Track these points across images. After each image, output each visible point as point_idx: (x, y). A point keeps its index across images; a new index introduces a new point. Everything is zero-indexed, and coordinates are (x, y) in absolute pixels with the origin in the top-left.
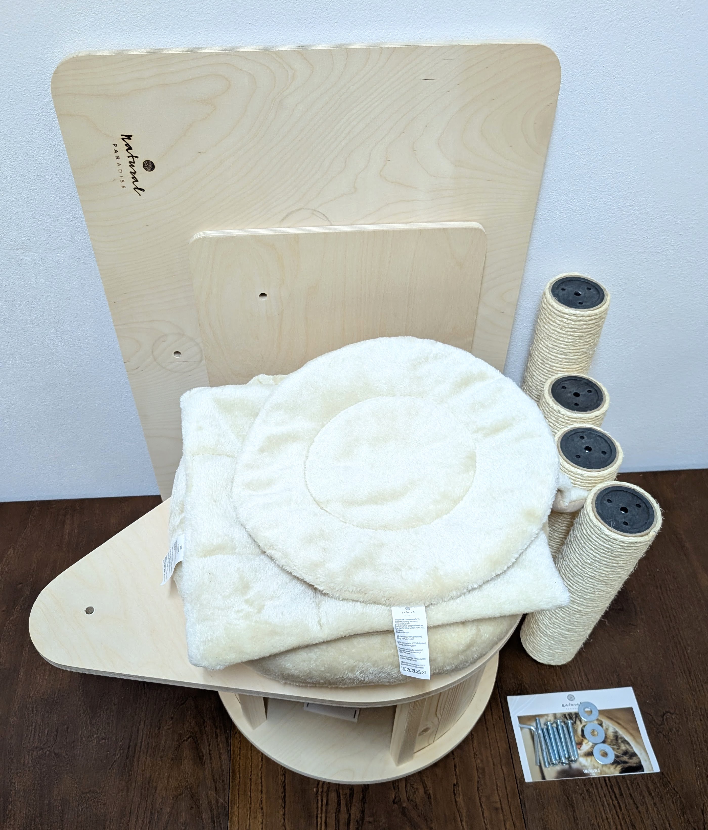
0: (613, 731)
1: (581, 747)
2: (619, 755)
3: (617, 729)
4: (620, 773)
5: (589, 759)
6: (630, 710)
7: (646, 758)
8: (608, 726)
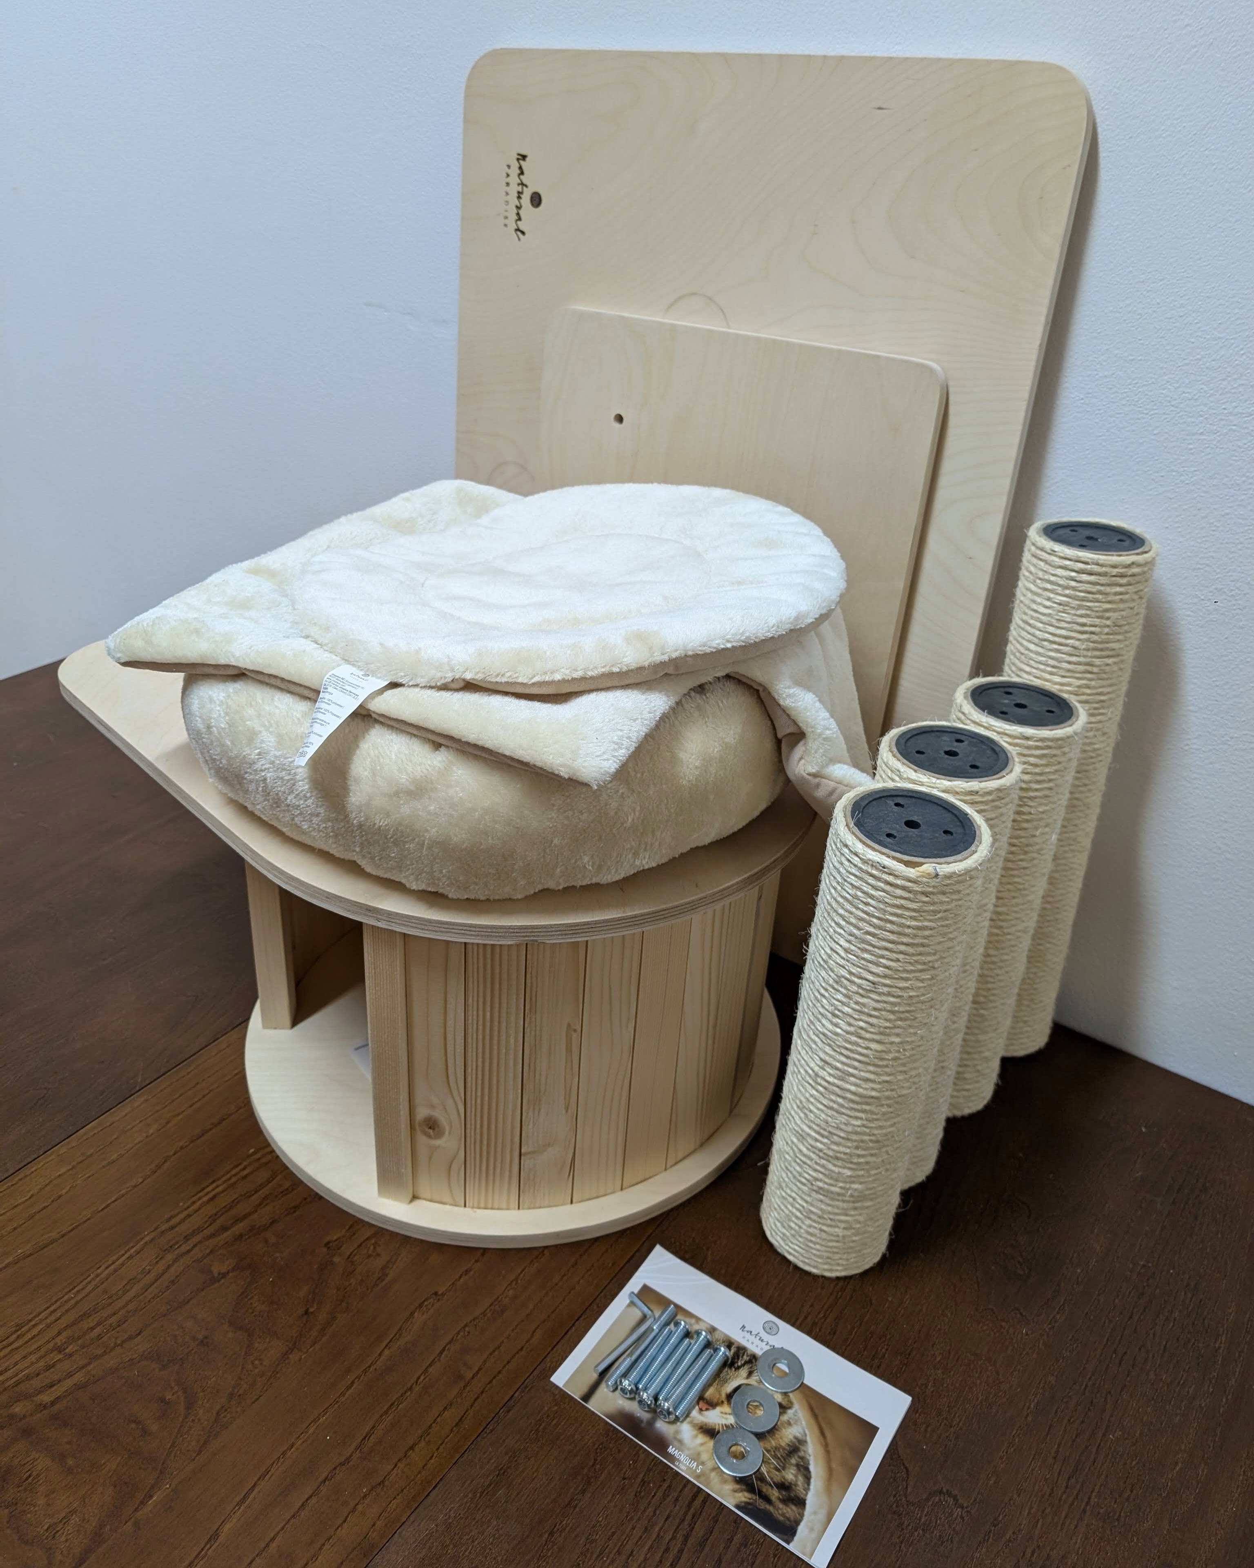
0: (799, 1435)
1: (707, 1409)
2: (768, 1479)
3: (809, 1439)
4: (738, 1507)
5: (701, 1439)
6: (870, 1431)
7: (818, 1527)
8: (797, 1422)
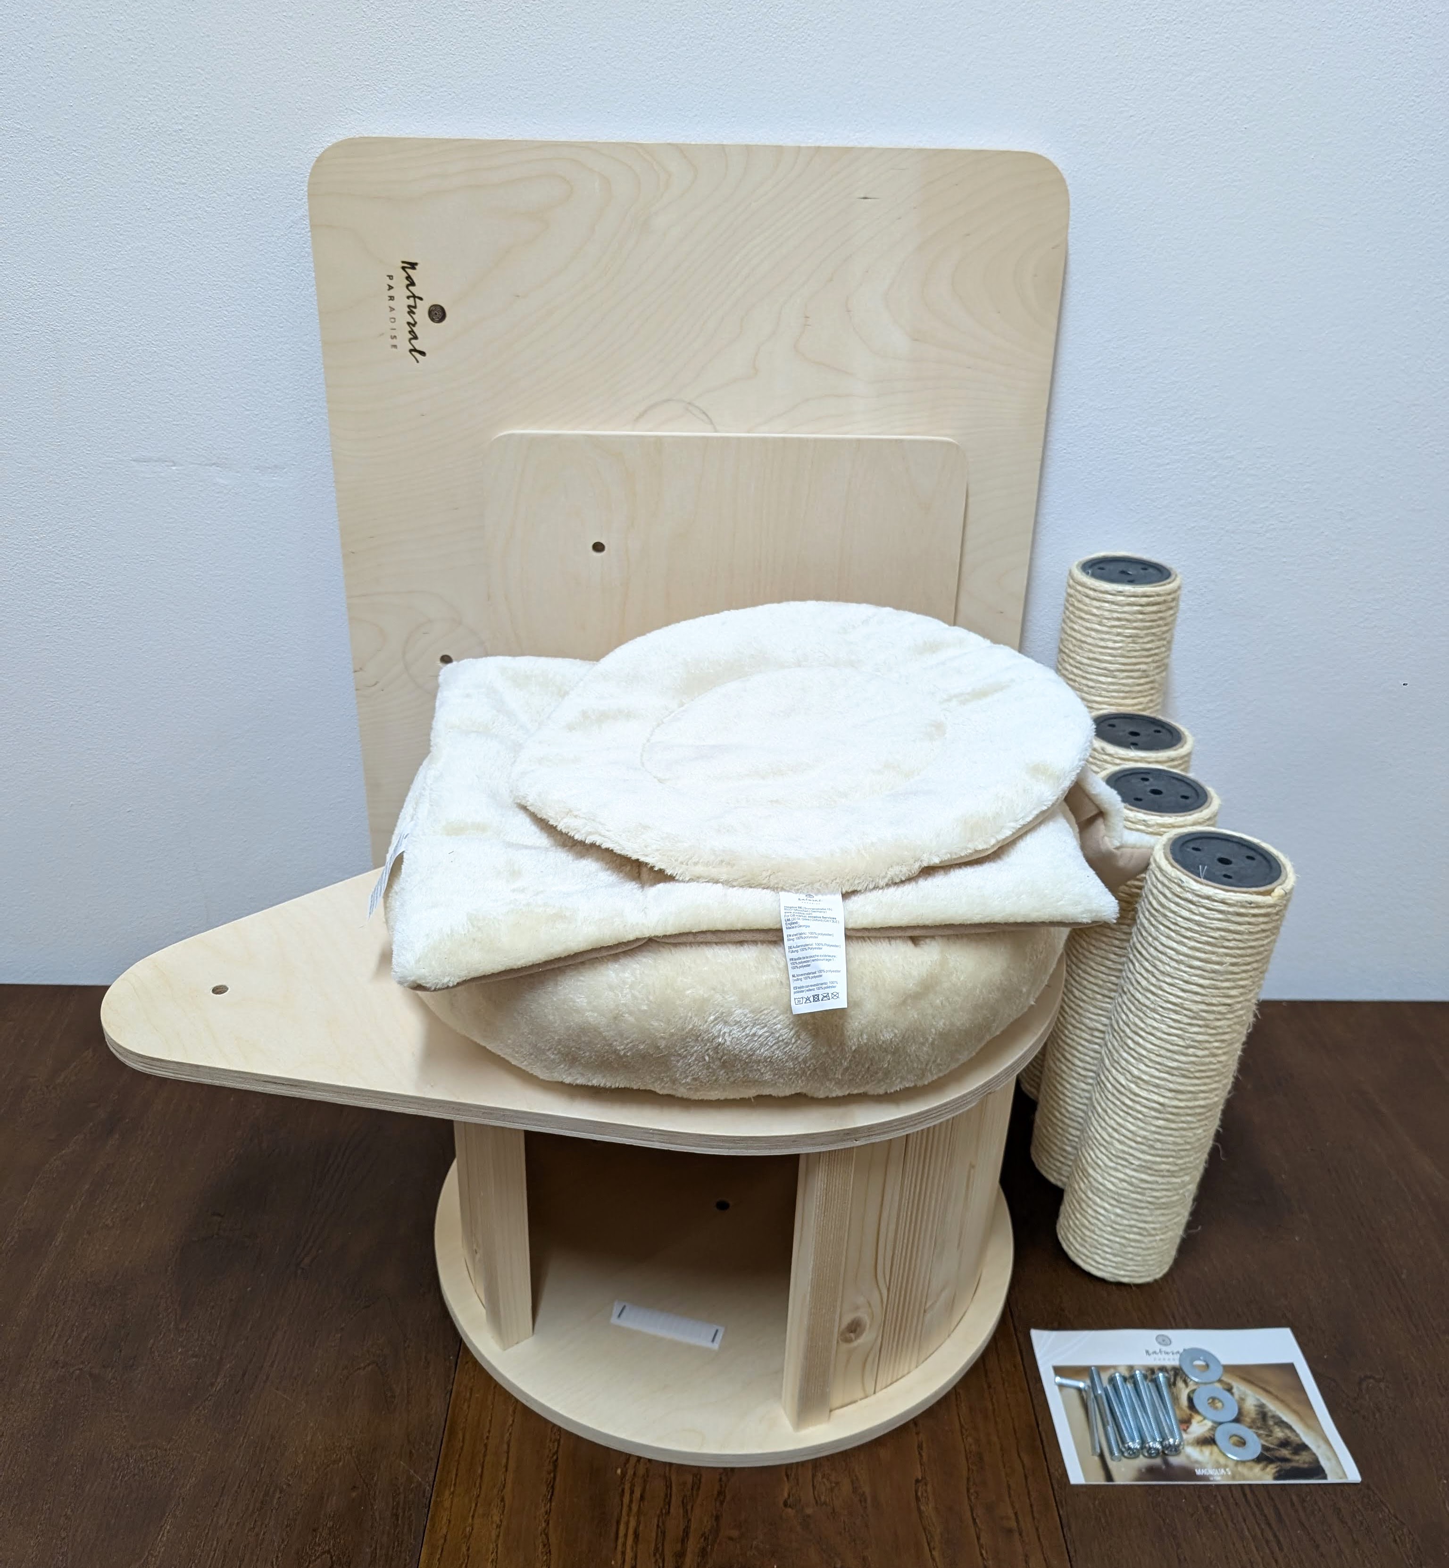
0: (1255, 1403)
1: (1188, 1427)
2: (1272, 1446)
3: (1264, 1401)
4: (1276, 1478)
5: (1207, 1450)
6: (1290, 1369)
7: (1329, 1454)
8: (1246, 1395)
